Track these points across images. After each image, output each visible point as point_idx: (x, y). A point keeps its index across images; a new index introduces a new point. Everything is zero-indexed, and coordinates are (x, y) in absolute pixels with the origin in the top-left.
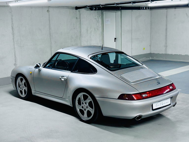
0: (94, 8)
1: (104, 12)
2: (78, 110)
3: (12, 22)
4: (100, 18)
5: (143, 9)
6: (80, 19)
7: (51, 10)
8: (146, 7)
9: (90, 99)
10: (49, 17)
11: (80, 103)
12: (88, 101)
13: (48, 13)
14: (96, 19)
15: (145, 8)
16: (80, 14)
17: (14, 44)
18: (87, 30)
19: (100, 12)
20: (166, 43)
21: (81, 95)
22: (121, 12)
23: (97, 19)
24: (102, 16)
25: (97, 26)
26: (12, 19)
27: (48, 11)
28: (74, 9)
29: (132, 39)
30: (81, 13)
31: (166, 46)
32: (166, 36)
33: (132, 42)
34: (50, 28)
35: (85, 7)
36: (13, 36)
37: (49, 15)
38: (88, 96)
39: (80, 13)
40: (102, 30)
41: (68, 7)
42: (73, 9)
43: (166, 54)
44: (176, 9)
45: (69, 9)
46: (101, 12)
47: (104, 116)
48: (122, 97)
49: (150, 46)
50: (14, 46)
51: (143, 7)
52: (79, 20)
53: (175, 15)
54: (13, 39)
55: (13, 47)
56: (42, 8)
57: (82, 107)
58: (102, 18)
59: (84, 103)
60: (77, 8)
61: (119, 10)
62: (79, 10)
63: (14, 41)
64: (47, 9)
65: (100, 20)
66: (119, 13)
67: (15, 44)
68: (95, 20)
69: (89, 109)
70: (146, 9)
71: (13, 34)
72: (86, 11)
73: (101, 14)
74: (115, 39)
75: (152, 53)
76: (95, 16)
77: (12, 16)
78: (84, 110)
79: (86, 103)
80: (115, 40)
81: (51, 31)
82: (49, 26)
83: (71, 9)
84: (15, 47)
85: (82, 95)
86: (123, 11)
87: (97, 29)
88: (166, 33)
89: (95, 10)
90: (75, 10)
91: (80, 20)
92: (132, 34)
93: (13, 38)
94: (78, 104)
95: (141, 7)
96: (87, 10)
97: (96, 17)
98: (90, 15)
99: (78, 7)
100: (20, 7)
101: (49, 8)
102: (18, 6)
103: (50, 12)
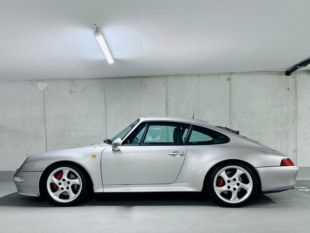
3: (167, 96)
6: (296, 90)
7: (234, 77)
10: (230, 88)
13: (229, 82)
16: (296, 82)
26: (167, 92)
27: (229, 79)
28: (283, 75)
30: (298, 80)
34: (230, 104)
37: (230, 86)
39: (296, 80)
42: (280, 75)
45: (272, 74)
52: (294, 91)
56: (219, 75)
60: (288, 73)
77: (167, 88)
82: (229, 101)
83: (276, 75)
90: (284, 77)
91: (296, 93)
100: (181, 75)
101: (230, 75)
102: (178, 75)
103: (232, 81)
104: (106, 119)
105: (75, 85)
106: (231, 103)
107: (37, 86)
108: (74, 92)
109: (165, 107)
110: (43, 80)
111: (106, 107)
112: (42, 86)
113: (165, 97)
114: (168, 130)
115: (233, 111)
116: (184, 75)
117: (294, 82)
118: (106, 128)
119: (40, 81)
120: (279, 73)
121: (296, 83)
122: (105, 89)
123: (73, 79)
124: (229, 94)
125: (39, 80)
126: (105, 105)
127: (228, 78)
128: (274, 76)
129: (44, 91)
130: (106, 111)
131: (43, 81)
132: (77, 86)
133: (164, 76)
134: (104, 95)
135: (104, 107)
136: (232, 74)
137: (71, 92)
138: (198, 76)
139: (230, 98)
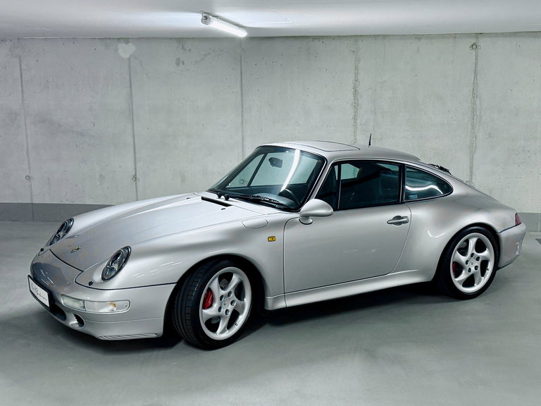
3: (356, 74)
7: (483, 43)
10: (476, 64)
13: (474, 52)
17: (355, 132)
26: (356, 68)
27: (474, 46)
34: (474, 94)
36: (356, 112)
37: (476, 59)
50: (355, 136)
54: (355, 118)
55: (353, 137)
56: (455, 37)
63: (355, 122)
64: (473, 41)
71: (356, 106)
77: (358, 60)
81: (478, 102)
82: (472, 88)
84: (358, 138)
93: (355, 116)
100: (385, 37)
101: (477, 38)
102: (378, 35)
103: (479, 50)
104: (242, 116)
105: (185, 50)
106: (475, 91)
107: (117, 50)
108: (183, 63)
109: (351, 96)
110: (128, 39)
111: (242, 95)
112: (126, 50)
113: (354, 77)
115: (478, 107)
116: (389, 36)
118: (243, 133)
119: (121, 40)
122: (241, 58)
123: (183, 38)
124: (473, 75)
125: (119, 39)
126: (242, 90)
127: (472, 43)
129: (129, 59)
130: (242, 100)
131: (126, 40)
132: (190, 50)
133: (351, 36)
134: (240, 70)
135: (240, 92)
136: (480, 36)
137: (178, 64)
138: (416, 38)
139: (475, 84)
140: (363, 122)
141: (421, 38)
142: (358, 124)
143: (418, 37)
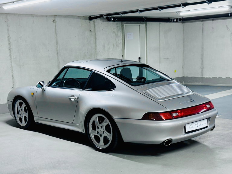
0: (113, 18)
1: (125, 24)
2: (92, 137)
3: (8, 33)
4: (120, 32)
5: (174, 21)
6: (95, 32)
7: (57, 19)
8: (177, 19)
9: (107, 122)
10: (56, 29)
11: (94, 128)
12: (104, 124)
13: (54, 24)
14: (115, 32)
15: (175, 20)
17: (11, 63)
18: (104, 46)
19: (119, 23)
20: (202, 64)
21: (95, 118)
22: (146, 24)
23: (117, 33)
24: (122, 29)
25: (117, 42)
26: (8, 30)
27: (54, 21)
28: (87, 19)
29: (160, 59)
30: (96, 24)
31: (202, 68)
32: (202, 55)
33: (160, 62)
35: (100, 17)
36: (10, 52)
37: (56, 27)
38: (104, 118)
40: (123, 47)
41: (79, 17)
42: (85, 19)
43: (202, 77)
44: (214, 21)
45: (81, 19)
46: (121, 24)
47: (125, 142)
48: (148, 117)
49: (182, 68)
50: (11, 64)
51: (174, 19)
53: (213, 28)
54: (10, 56)
56: (47, 17)
57: (98, 133)
58: (122, 31)
59: (100, 127)
60: (91, 18)
61: (144, 23)
62: (93, 20)
63: (11, 58)
64: (53, 19)
65: (120, 35)
66: (143, 25)
67: (13, 63)
68: (114, 34)
69: (106, 134)
70: (177, 21)
71: (10, 49)
72: (102, 22)
73: (122, 27)
74: (139, 58)
75: (185, 76)
76: (114, 29)
77: (8, 26)
78: (100, 136)
79: (101, 127)
80: (139, 60)
81: (58, 46)
83: (83, 19)
85: (97, 117)
86: (148, 23)
87: (117, 45)
88: (202, 51)
89: (114, 21)
90: (88, 21)
91: (95, 34)
92: (160, 53)
93: (10, 54)
94: (91, 129)
95: (171, 19)
96: (104, 22)
97: (115, 31)
98: (108, 27)
99: (91, 16)
100: (19, 15)
101: (55, 17)
102: (16, 14)
103: (56, 23)
109: (8, 44)
114: (12, 66)
115: (59, 48)
117: (94, 26)
120: (85, 18)
121: (95, 27)
124: (55, 34)
128: (82, 20)
133: (4, 14)
136: (56, 16)
139: (56, 38)
140: (14, 57)
141: (33, 17)
142: (12, 59)
143: (33, 16)
